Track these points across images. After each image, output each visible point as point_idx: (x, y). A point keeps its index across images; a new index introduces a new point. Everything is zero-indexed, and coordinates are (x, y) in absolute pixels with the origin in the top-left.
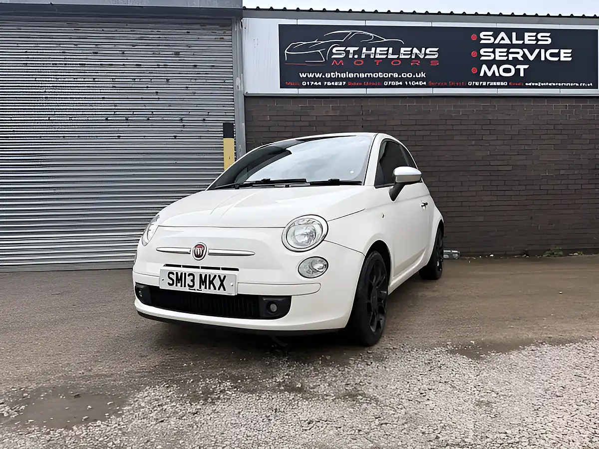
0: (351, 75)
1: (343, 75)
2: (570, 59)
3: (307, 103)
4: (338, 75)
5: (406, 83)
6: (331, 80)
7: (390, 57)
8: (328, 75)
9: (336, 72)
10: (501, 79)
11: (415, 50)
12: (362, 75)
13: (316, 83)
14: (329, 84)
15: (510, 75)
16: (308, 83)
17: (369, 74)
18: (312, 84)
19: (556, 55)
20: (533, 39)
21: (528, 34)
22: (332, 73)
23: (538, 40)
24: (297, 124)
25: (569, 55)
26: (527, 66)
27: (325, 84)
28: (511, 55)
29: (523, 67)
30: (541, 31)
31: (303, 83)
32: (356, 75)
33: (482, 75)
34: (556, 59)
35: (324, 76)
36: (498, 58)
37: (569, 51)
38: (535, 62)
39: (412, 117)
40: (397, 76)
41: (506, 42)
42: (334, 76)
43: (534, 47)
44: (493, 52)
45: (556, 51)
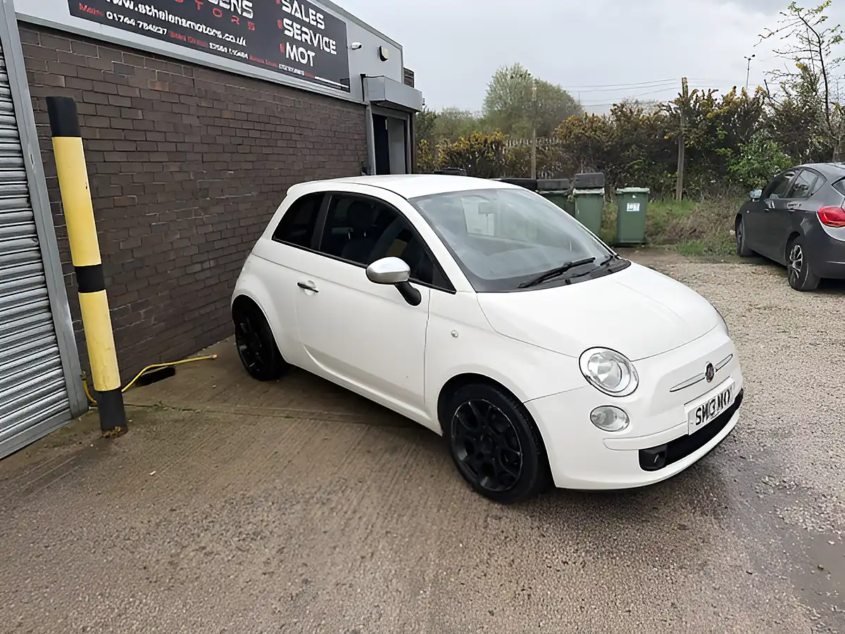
0: (172, 19)
1: (161, 15)
2: (335, 53)
3: (122, 59)
4: (155, 13)
5: (230, 49)
6: (145, 18)
8: (142, 9)
9: (152, 7)
10: (299, 65)
12: (185, 23)
13: (127, 20)
14: (146, 27)
15: (304, 62)
16: (115, 15)
17: (192, 23)
18: (121, 21)
19: (328, 45)
20: (314, 18)
21: (311, 11)
22: (147, 7)
23: (318, 22)
24: (113, 101)
25: (334, 48)
26: (314, 54)
27: (140, 26)
28: (303, 35)
29: (312, 54)
30: (318, 10)
31: (108, 13)
32: (178, 21)
33: (287, 57)
34: (328, 50)
35: (136, 9)
36: (296, 37)
37: (334, 43)
38: (317, 50)
39: (244, 108)
40: (220, 37)
41: (298, 15)
42: (150, 14)
43: (315, 30)
44: (292, 26)
45: (327, 40)
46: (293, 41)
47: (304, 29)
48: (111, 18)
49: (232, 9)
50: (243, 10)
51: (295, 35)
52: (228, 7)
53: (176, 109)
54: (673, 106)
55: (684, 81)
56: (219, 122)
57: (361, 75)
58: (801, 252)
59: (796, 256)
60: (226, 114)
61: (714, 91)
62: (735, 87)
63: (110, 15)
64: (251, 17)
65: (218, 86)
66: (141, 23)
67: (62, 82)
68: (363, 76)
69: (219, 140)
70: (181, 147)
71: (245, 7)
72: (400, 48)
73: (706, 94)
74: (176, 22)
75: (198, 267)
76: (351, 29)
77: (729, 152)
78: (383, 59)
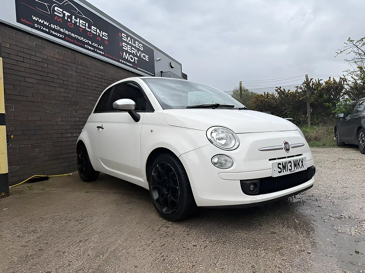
0: (66, 32)
1: (62, 30)
2: (148, 60)
3: (40, 43)
4: (59, 29)
5: (95, 49)
6: (54, 30)
7: (87, 29)
8: (52, 26)
9: (58, 26)
10: (130, 62)
11: (98, 31)
12: (73, 35)
13: (44, 29)
14: (54, 33)
15: (133, 61)
16: (39, 26)
17: (77, 36)
18: (42, 29)
19: (144, 57)
20: (138, 45)
21: (136, 42)
22: (55, 26)
23: (140, 47)
24: (33, 58)
25: (148, 58)
26: (137, 59)
27: (51, 32)
28: (132, 50)
29: (136, 59)
30: (140, 43)
31: (35, 24)
32: (70, 33)
33: (124, 57)
34: (145, 59)
35: (50, 26)
36: (128, 50)
37: (148, 57)
38: (139, 57)
39: (100, 73)
40: (91, 43)
41: (130, 43)
42: (57, 29)
43: (139, 50)
44: (127, 46)
45: (144, 55)
46: (127, 52)
47: (132, 48)
48: (37, 27)
49: (98, 34)
50: (103, 36)
51: (128, 49)
52: (95, 33)
53: (65, 66)
54: (302, 86)
55: (307, 76)
56: (87, 76)
57: (161, 71)
58: (363, 136)
59: (361, 137)
60: (91, 74)
61: (321, 80)
62: (330, 77)
63: (36, 25)
64: (107, 39)
65: (87, 61)
66: (51, 31)
67: (8, 46)
68: (162, 72)
69: (86, 83)
70: (65, 82)
71: (103, 34)
72: (181, 65)
73: (317, 81)
74: (69, 34)
75: (70, 135)
76: (156, 53)
77: (331, 104)
78: (172, 67)
